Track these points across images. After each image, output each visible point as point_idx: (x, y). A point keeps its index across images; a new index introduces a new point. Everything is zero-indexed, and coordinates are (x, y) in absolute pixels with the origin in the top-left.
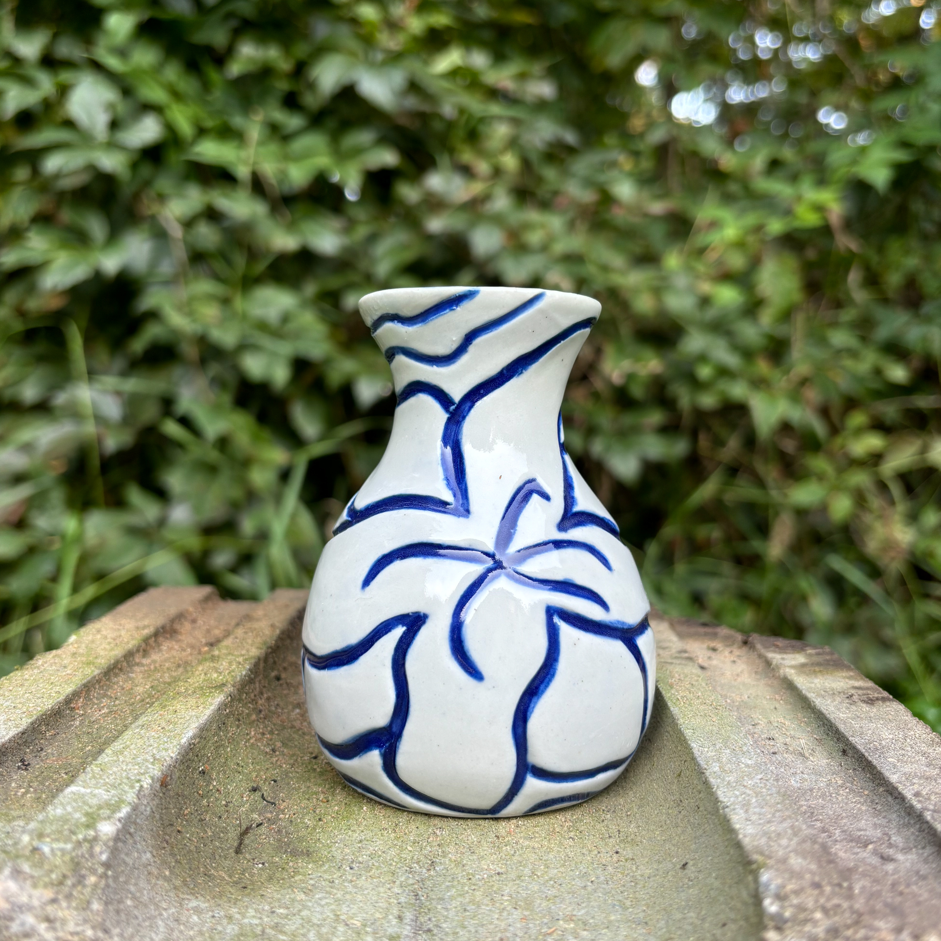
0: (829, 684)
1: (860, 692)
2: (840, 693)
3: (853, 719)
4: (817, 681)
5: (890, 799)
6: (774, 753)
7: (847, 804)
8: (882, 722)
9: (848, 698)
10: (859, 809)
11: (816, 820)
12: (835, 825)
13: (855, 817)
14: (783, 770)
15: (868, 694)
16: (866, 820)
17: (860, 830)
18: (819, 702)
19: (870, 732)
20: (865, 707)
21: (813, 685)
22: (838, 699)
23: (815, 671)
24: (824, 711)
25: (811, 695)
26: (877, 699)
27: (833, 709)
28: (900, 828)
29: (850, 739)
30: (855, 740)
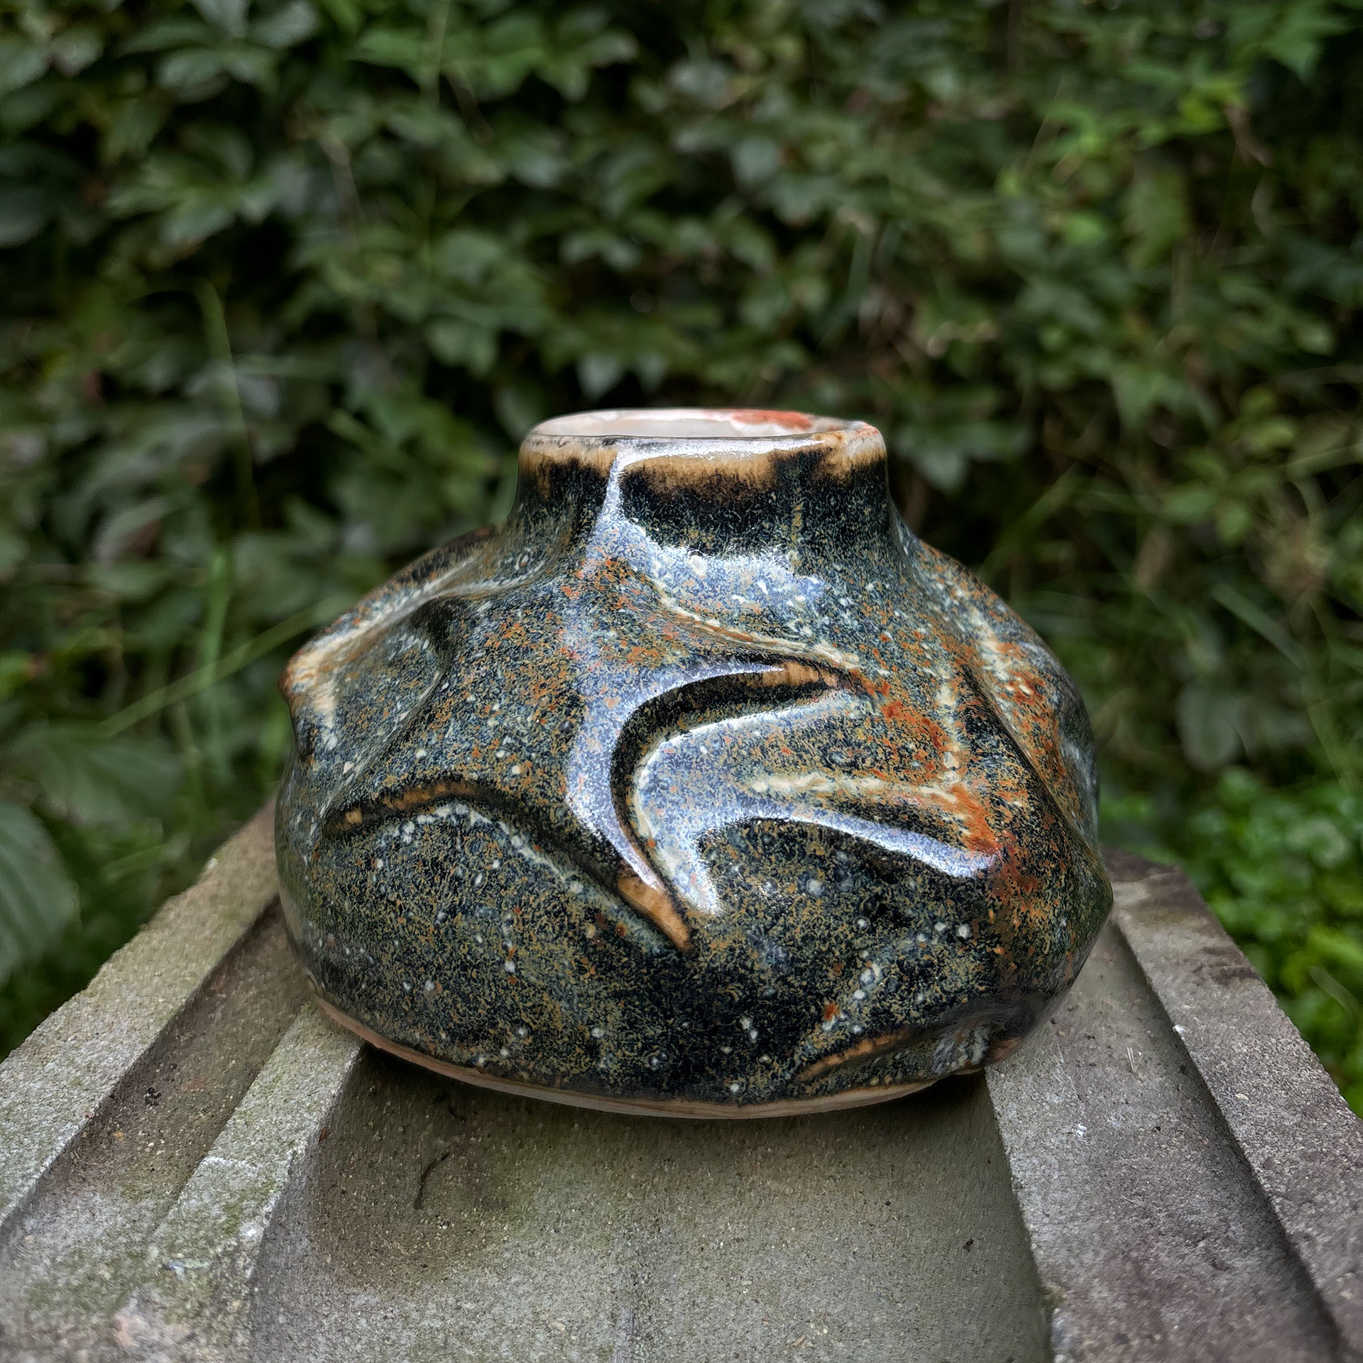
0: (1173, 943)
1: (1214, 959)
2: (1186, 961)
3: (1198, 1014)
4: (1158, 937)
5: (1234, 1160)
6: (1093, 1065)
7: (1179, 1162)
8: (1235, 1020)
9: (1195, 972)
10: (1195, 1172)
11: (1137, 1194)
12: (1162, 1203)
13: (1188, 1189)
14: (1101, 1097)
15: (1223, 964)
16: (1201, 1195)
17: (1193, 1213)
18: (1156, 979)
19: (1218, 1041)
20: (1216, 991)
21: (1151, 946)
22: (1183, 975)
23: (1157, 918)
24: (1162, 998)
25: (1147, 966)
26: (1234, 974)
27: (1173, 994)
28: (1242, 1210)
29: (1191, 1053)
30: (1196, 1056)
